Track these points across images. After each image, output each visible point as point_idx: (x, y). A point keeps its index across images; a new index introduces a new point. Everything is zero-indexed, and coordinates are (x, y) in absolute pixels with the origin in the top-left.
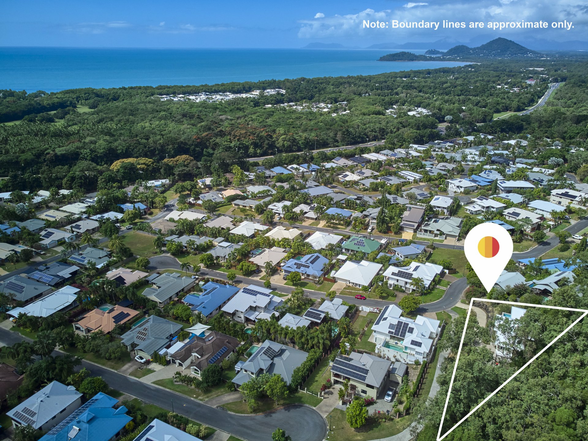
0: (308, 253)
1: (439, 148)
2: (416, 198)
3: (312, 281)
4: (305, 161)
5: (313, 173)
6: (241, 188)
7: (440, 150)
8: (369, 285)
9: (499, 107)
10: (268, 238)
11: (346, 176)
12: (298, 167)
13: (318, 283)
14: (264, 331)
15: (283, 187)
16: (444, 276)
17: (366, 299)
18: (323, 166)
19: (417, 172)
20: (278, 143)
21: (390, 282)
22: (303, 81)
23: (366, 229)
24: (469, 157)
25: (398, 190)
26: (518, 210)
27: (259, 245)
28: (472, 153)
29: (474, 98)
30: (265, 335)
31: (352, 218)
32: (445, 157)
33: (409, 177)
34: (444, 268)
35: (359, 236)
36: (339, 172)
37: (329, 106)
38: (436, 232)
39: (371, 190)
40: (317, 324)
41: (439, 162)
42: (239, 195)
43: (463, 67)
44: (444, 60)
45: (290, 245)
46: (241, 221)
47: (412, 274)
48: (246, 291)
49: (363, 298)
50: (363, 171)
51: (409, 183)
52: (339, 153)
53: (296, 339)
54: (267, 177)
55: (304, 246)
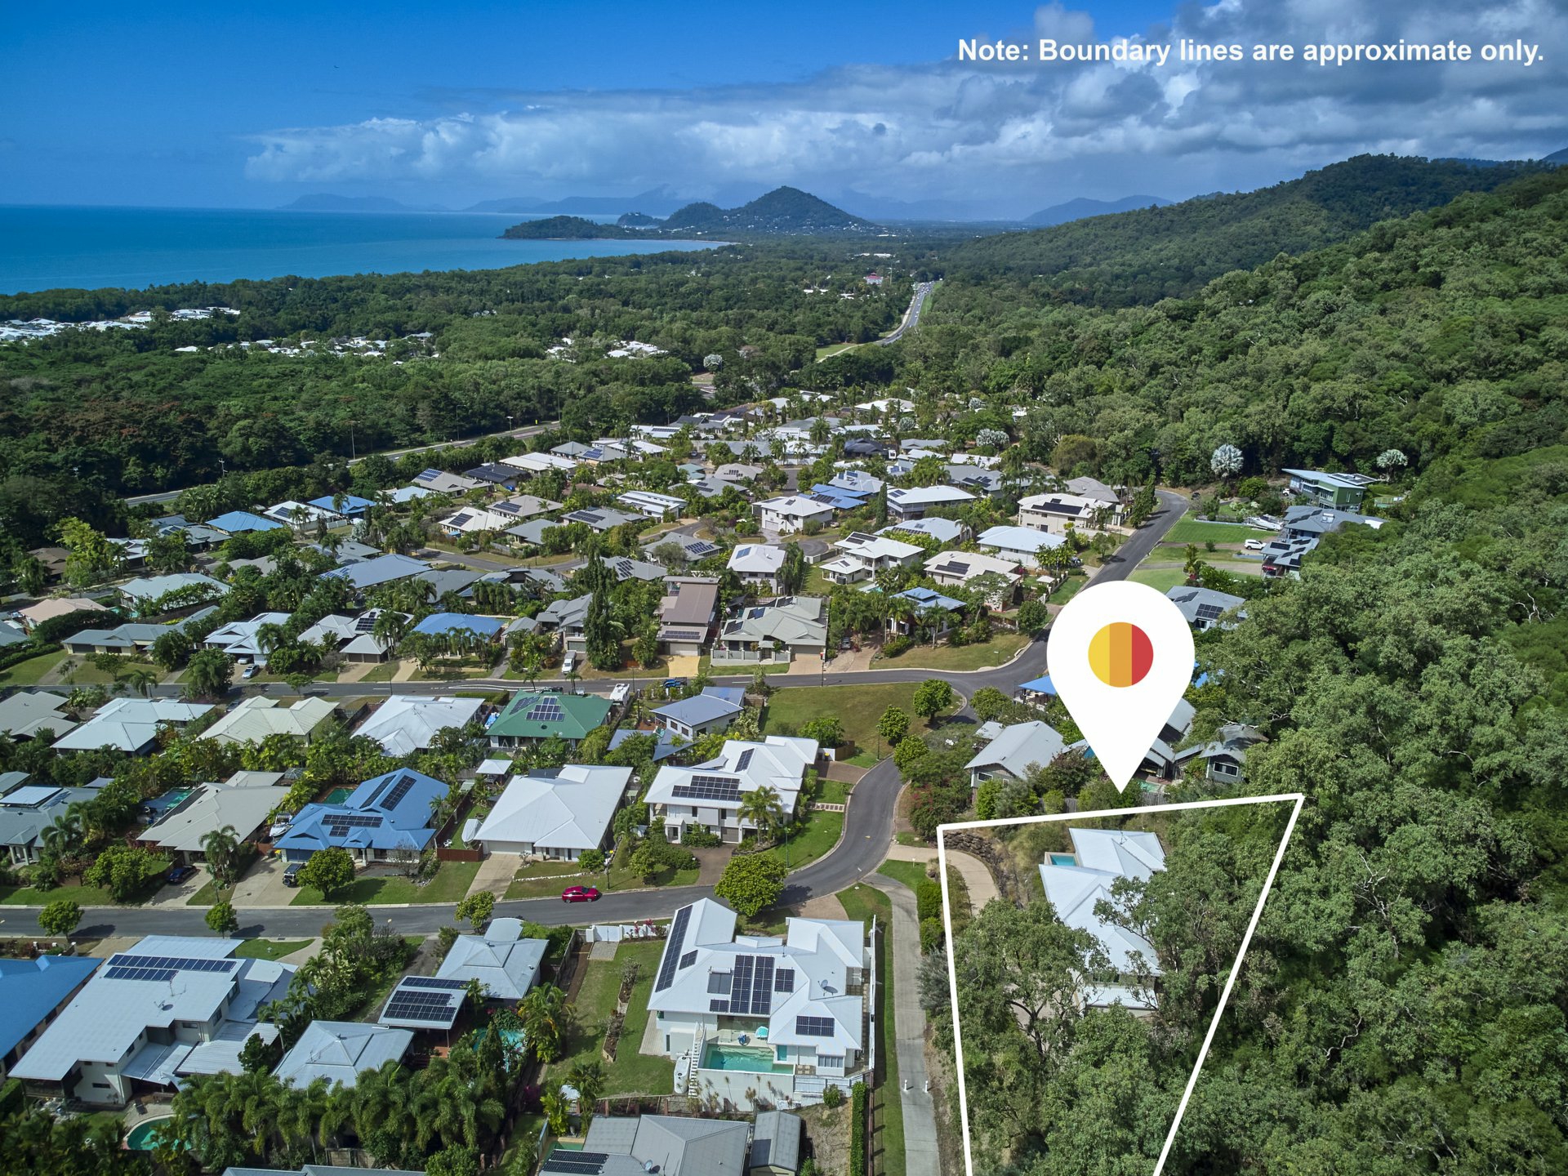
0: (372, 774)
1: (709, 431)
2: (684, 560)
3: (396, 872)
4: (324, 489)
5: (356, 521)
6: (99, 591)
7: (711, 436)
8: (601, 846)
9: (824, 332)
10: (211, 744)
11: (465, 518)
12: (303, 506)
13: (422, 872)
14: (218, 1126)
15: (255, 571)
16: (827, 767)
17: (599, 896)
18: (386, 498)
19: (666, 492)
20: (227, 445)
21: (673, 820)
22: (294, 285)
23: (557, 664)
24: (791, 447)
25: (628, 540)
26: (960, 557)
27: (179, 775)
28: (793, 436)
29: (760, 314)
30: (221, 1141)
31: (504, 637)
32: (729, 451)
33: (649, 507)
34: (822, 745)
35: (539, 689)
36: (440, 511)
37: (382, 344)
38: (763, 644)
39: (548, 550)
40: (438, 1037)
41: (717, 464)
42: (88, 615)
43: (715, 252)
44: (666, 236)
45: (298, 757)
46: (101, 701)
47: (736, 781)
48: (126, 969)
49: (584, 895)
50: (512, 501)
51: (653, 522)
52: (430, 459)
53: (362, 1125)
54: (196, 548)
55: (350, 749)
